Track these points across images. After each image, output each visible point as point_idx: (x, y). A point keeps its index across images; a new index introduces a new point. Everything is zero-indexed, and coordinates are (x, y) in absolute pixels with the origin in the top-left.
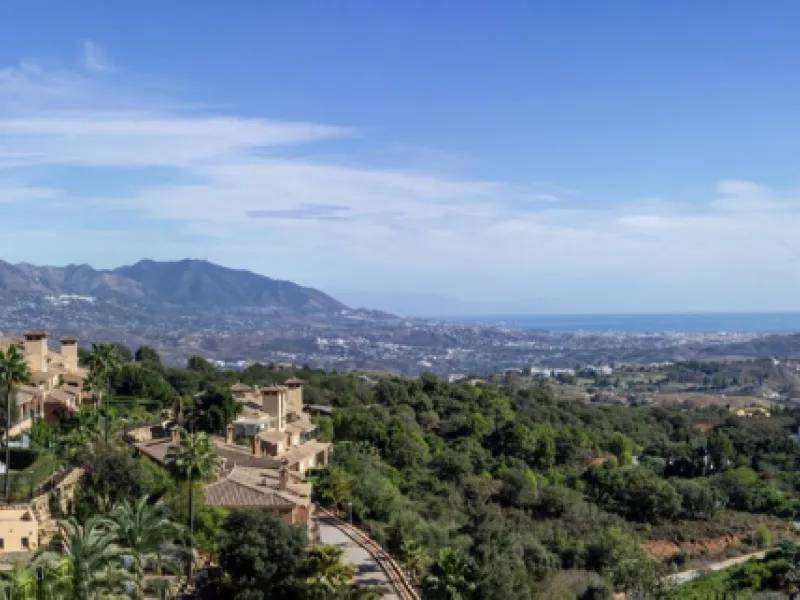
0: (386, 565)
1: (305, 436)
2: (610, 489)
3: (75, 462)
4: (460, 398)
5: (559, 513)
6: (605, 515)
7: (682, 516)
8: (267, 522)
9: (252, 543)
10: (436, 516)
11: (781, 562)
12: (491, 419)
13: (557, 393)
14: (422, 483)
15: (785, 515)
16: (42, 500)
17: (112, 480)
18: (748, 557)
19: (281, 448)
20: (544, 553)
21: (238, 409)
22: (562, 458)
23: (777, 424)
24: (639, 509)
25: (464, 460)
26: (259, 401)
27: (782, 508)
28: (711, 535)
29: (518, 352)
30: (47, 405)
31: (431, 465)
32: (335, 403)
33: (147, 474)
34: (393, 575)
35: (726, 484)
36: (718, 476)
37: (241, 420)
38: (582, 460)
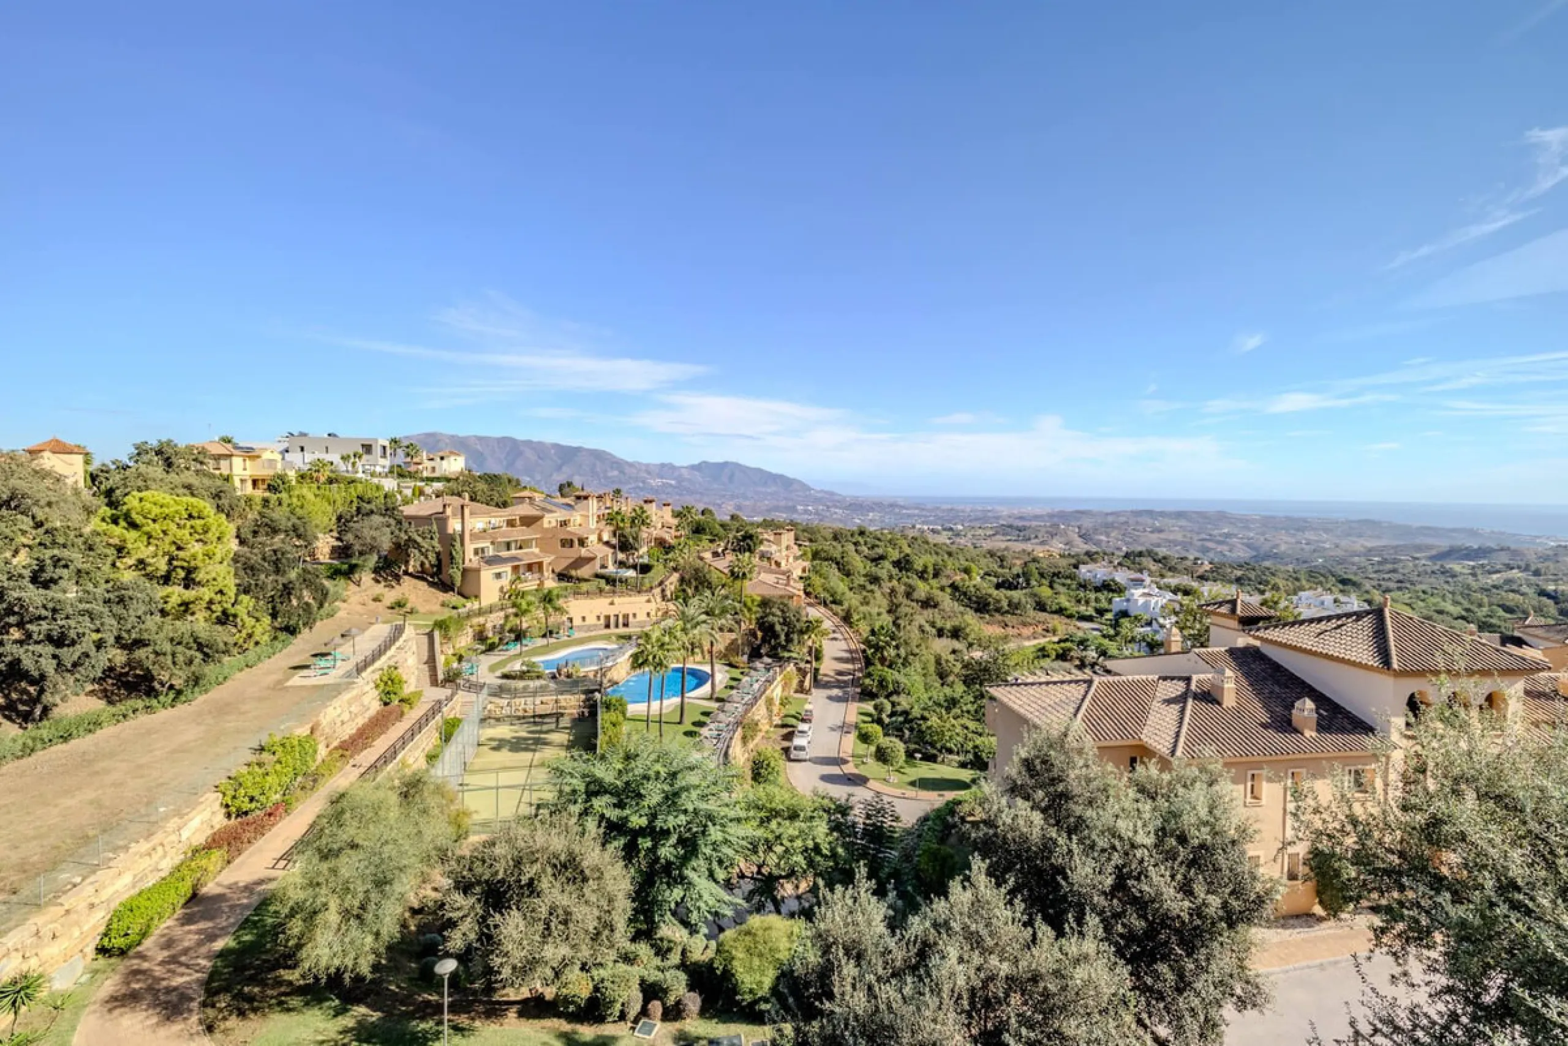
0: (842, 629)
1: (796, 558)
2: (965, 594)
3: (675, 569)
4: (879, 540)
5: (935, 606)
6: (962, 609)
7: (1007, 612)
8: (782, 603)
9: (774, 615)
10: (868, 603)
11: (1068, 644)
12: (897, 551)
13: (932, 539)
14: (860, 586)
15: (1070, 616)
16: (657, 591)
17: (696, 579)
18: (1047, 639)
19: (783, 564)
20: (927, 628)
21: (761, 542)
22: (936, 575)
23: (1064, 563)
24: (981, 606)
25: (883, 574)
26: (772, 538)
27: (1069, 612)
28: (1024, 624)
29: (909, 516)
30: (656, 539)
31: (865, 576)
32: (811, 540)
33: (714, 577)
34: (847, 636)
35: (1035, 595)
36: (1027, 590)
37: (762, 548)
38: (948, 577)
